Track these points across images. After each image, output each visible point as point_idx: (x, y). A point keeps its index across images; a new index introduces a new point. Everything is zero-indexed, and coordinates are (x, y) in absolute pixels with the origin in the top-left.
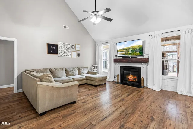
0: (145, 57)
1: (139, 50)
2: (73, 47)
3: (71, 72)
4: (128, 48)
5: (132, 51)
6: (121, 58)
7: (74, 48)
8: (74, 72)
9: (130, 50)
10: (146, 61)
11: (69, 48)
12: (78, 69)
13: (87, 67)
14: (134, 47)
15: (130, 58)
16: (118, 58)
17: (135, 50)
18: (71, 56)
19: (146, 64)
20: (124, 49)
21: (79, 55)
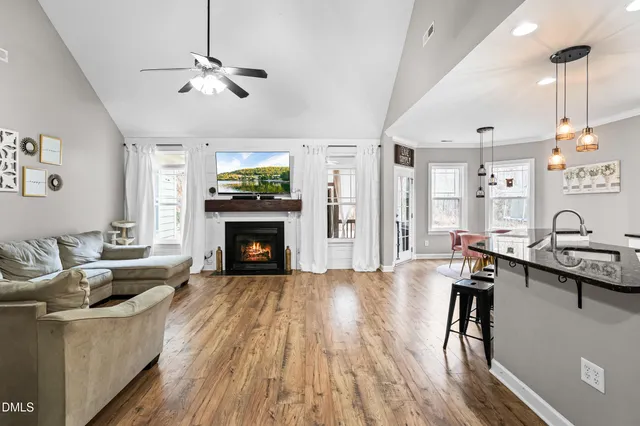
0: (294, 196)
1: (280, 180)
2: (30, 146)
3: (31, 263)
4: (251, 170)
5: (263, 180)
6: (230, 198)
7: (32, 153)
8: (46, 258)
9: (256, 177)
10: (296, 206)
11: (10, 152)
12: (60, 242)
13: (96, 233)
14: (270, 169)
15: (259, 198)
16: (217, 197)
17: (271, 178)
18: (17, 188)
19: (296, 213)
20: (240, 174)
21: (54, 183)
